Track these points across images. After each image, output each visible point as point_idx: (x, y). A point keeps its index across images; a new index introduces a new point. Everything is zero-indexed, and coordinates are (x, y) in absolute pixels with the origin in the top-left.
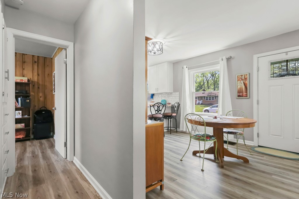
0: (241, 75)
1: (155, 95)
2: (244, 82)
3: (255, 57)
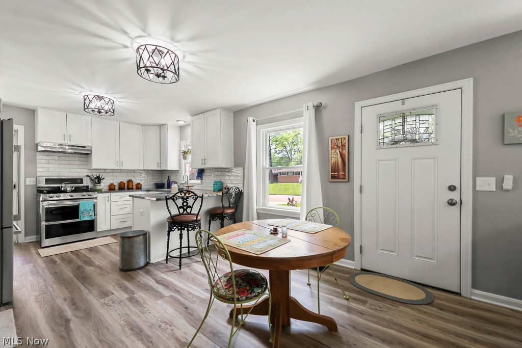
0: (336, 139)
1: (206, 171)
2: (341, 151)
3: (358, 105)
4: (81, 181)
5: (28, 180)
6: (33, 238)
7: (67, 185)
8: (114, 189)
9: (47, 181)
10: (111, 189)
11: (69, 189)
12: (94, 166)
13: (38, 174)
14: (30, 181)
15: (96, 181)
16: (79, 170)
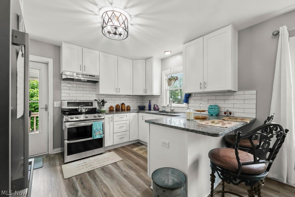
4: (92, 104)
5: (55, 103)
6: (58, 150)
7: (83, 107)
8: (113, 110)
9: (69, 103)
10: (111, 110)
11: (84, 111)
12: (101, 92)
13: (63, 98)
14: (57, 104)
15: (102, 104)
16: (90, 95)
